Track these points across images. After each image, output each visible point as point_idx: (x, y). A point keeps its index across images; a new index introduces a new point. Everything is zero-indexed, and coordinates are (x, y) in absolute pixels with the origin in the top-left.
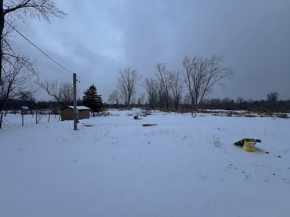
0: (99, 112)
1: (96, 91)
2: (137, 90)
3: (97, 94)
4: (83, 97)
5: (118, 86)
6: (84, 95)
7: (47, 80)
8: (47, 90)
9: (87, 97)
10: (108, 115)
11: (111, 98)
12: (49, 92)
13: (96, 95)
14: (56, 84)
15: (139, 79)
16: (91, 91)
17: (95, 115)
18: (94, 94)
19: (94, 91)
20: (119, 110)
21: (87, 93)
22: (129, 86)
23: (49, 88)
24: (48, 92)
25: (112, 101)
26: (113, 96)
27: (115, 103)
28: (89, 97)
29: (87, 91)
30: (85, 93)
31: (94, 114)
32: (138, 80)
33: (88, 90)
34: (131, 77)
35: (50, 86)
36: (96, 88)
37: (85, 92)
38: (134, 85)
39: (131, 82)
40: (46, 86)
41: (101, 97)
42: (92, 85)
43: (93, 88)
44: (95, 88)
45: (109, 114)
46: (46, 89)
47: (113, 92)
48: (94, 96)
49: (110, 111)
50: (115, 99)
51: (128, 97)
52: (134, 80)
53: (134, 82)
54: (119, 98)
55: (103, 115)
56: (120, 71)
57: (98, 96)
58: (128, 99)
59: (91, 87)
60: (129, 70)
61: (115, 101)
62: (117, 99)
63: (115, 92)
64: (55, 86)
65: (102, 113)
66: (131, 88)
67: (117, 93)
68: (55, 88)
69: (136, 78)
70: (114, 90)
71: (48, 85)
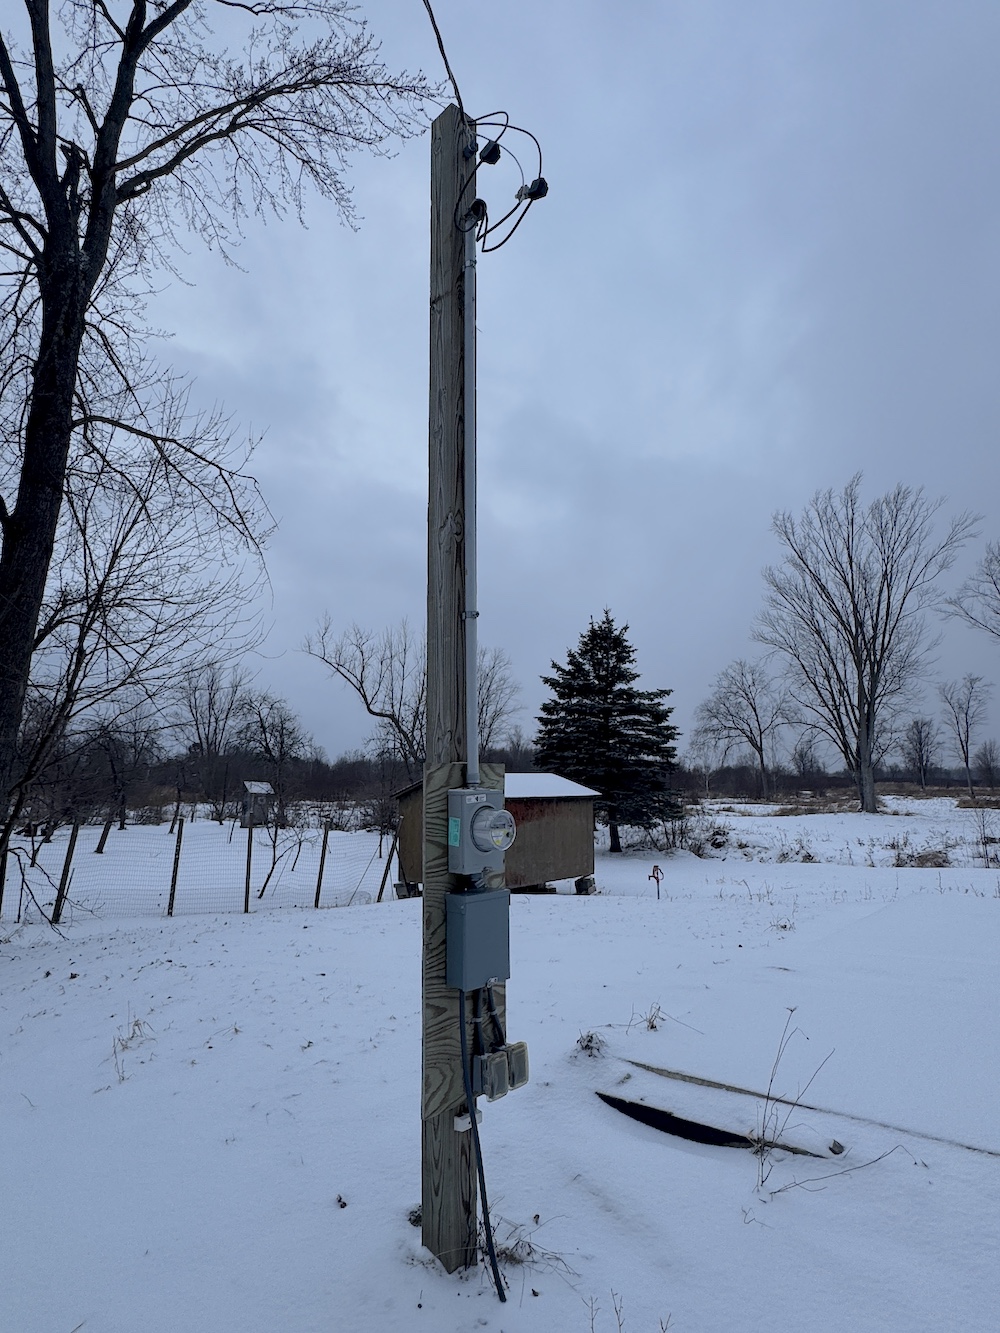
0: (649, 826)
1: (627, 665)
2: (935, 643)
3: (637, 686)
4: (545, 708)
6: (550, 695)
7: (362, 631)
8: (360, 689)
9: (569, 710)
10: (718, 845)
11: (715, 721)
12: (369, 700)
13: (630, 695)
14: (401, 650)
15: (939, 558)
16: (597, 664)
17: (622, 842)
18: (619, 686)
19: (612, 662)
20: (783, 813)
21: (571, 683)
22: (860, 624)
23: (371, 675)
24: (364, 697)
25: (723, 744)
26: (723, 709)
27: (740, 753)
28: (580, 709)
29: (568, 668)
30: (553, 683)
31: (614, 836)
32: (933, 569)
33: (573, 661)
34: (867, 549)
35: (374, 662)
36: (630, 639)
37: (554, 675)
38: (895, 609)
39: (875, 584)
40: (357, 663)
41: (666, 703)
42: (599, 620)
43: (605, 644)
44: (618, 642)
45: (720, 839)
46: (354, 680)
47: (725, 683)
48: (613, 703)
49: (713, 814)
50: (742, 730)
51: (852, 706)
52: (894, 571)
53: (902, 590)
54: (765, 721)
55: (678, 844)
56: (781, 517)
57: (646, 702)
58: (853, 719)
59: (593, 631)
60: (851, 499)
61: (738, 740)
62: (756, 733)
63: (738, 678)
64: (397, 665)
65: (674, 834)
66: (874, 638)
67: (750, 683)
68: (395, 675)
69: (910, 551)
70: (731, 667)
71: (366, 655)
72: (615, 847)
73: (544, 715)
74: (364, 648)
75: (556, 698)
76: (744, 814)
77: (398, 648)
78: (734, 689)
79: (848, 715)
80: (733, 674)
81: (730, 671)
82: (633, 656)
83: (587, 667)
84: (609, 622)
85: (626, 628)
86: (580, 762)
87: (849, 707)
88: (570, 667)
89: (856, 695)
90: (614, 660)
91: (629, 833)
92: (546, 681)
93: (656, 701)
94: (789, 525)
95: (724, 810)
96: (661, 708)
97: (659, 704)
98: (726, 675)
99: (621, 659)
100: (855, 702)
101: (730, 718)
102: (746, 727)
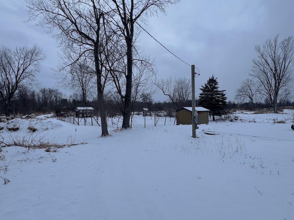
0: (220, 116)
1: (217, 86)
3: (219, 90)
4: (200, 94)
5: (253, 73)
7: (163, 79)
8: (163, 89)
9: (205, 94)
10: (236, 120)
11: (241, 93)
13: (217, 91)
16: (211, 85)
17: (215, 119)
18: (215, 90)
20: (255, 113)
21: (205, 89)
22: (276, 70)
24: (163, 91)
25: (242, 98)
26: (243, 90)
27: (247, 100)
28: (207, 95)
30: (202, 89)
34: (280, 52)
36: (217, 80)
40: (162, 85)
41: (224, 93)
42: (211, 77)
43: (212, 81)
44: (215, 81)
45: (236, 118)
46: (161, 88)
47: (244, 84)
48: (214, 93)
49: (238, 114)
50: (248, 95)
51: (273, 90)
52: (287, 57)
53: (288, 62)
54: (254, 93)
55: (227, 119)
56: (257, 46)
57: (221, 93)
58: (273, 93)
59: (210, 79)
60: (276, 41)
61: (246, 97)
62: (251, 95)
63: (247, 83)
64: (169, 85)
65: (227, 118)
66: (280, 73)
67: (250, 84)
68: (169, 87)
69: (291, 52)
70: (245, 80)
71: (164, 83)
72: (214, 120)
73: (200, 96)
74: (163, 82)
75: (202, 92)
76: (245, 114)
77: (170, 82)
78: (246, 85)
79: (272, 92)
80: (246, 82)
81: (245, 81)
82: (218, 84)
83: (209, 86)
84: (213, 77)
85: (216, 78)
86: (207, 104)
87: (272, 90)
88: (205, 86)
89: (274, 87)
90: (214, 85)
91: (216, 117)
92: (200, 89)
93: (223, 92)
94: (259, 48)
95: (241, 113)
96: (224, 94)
97: (223, 93)
98: (244, 82)
99: (216, 84)
100: (274, 89)
101: (244, 92)
102: (248, 94)
